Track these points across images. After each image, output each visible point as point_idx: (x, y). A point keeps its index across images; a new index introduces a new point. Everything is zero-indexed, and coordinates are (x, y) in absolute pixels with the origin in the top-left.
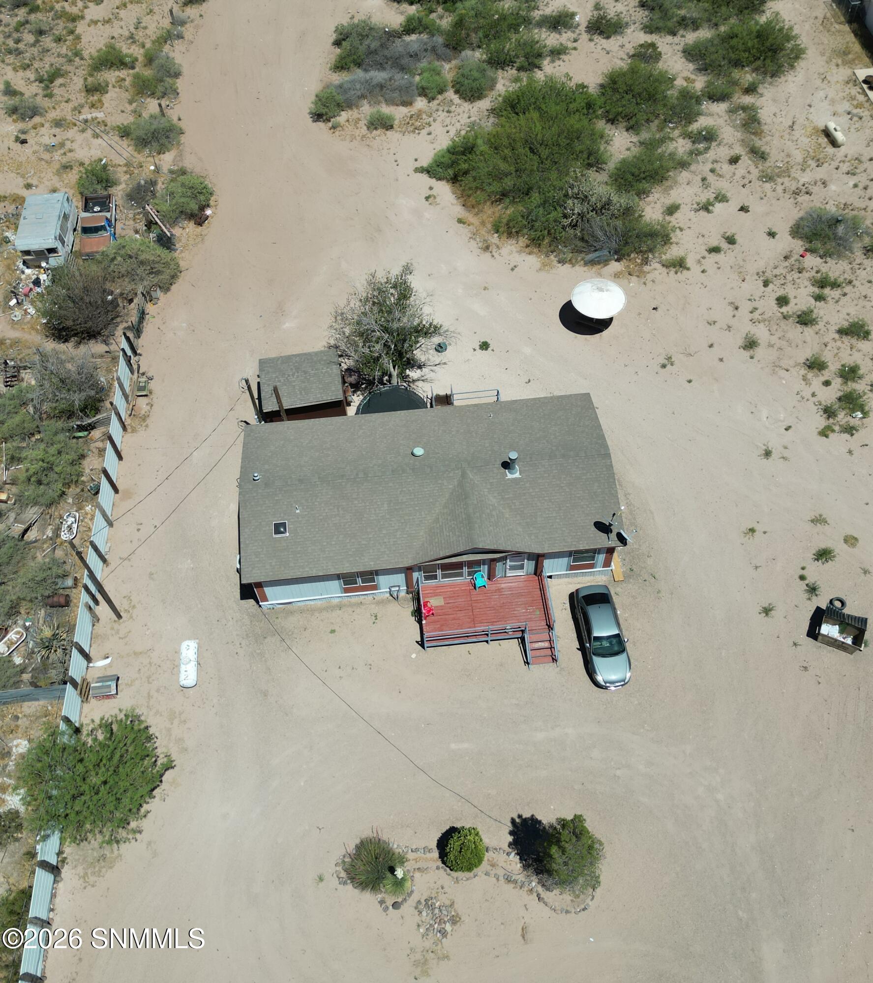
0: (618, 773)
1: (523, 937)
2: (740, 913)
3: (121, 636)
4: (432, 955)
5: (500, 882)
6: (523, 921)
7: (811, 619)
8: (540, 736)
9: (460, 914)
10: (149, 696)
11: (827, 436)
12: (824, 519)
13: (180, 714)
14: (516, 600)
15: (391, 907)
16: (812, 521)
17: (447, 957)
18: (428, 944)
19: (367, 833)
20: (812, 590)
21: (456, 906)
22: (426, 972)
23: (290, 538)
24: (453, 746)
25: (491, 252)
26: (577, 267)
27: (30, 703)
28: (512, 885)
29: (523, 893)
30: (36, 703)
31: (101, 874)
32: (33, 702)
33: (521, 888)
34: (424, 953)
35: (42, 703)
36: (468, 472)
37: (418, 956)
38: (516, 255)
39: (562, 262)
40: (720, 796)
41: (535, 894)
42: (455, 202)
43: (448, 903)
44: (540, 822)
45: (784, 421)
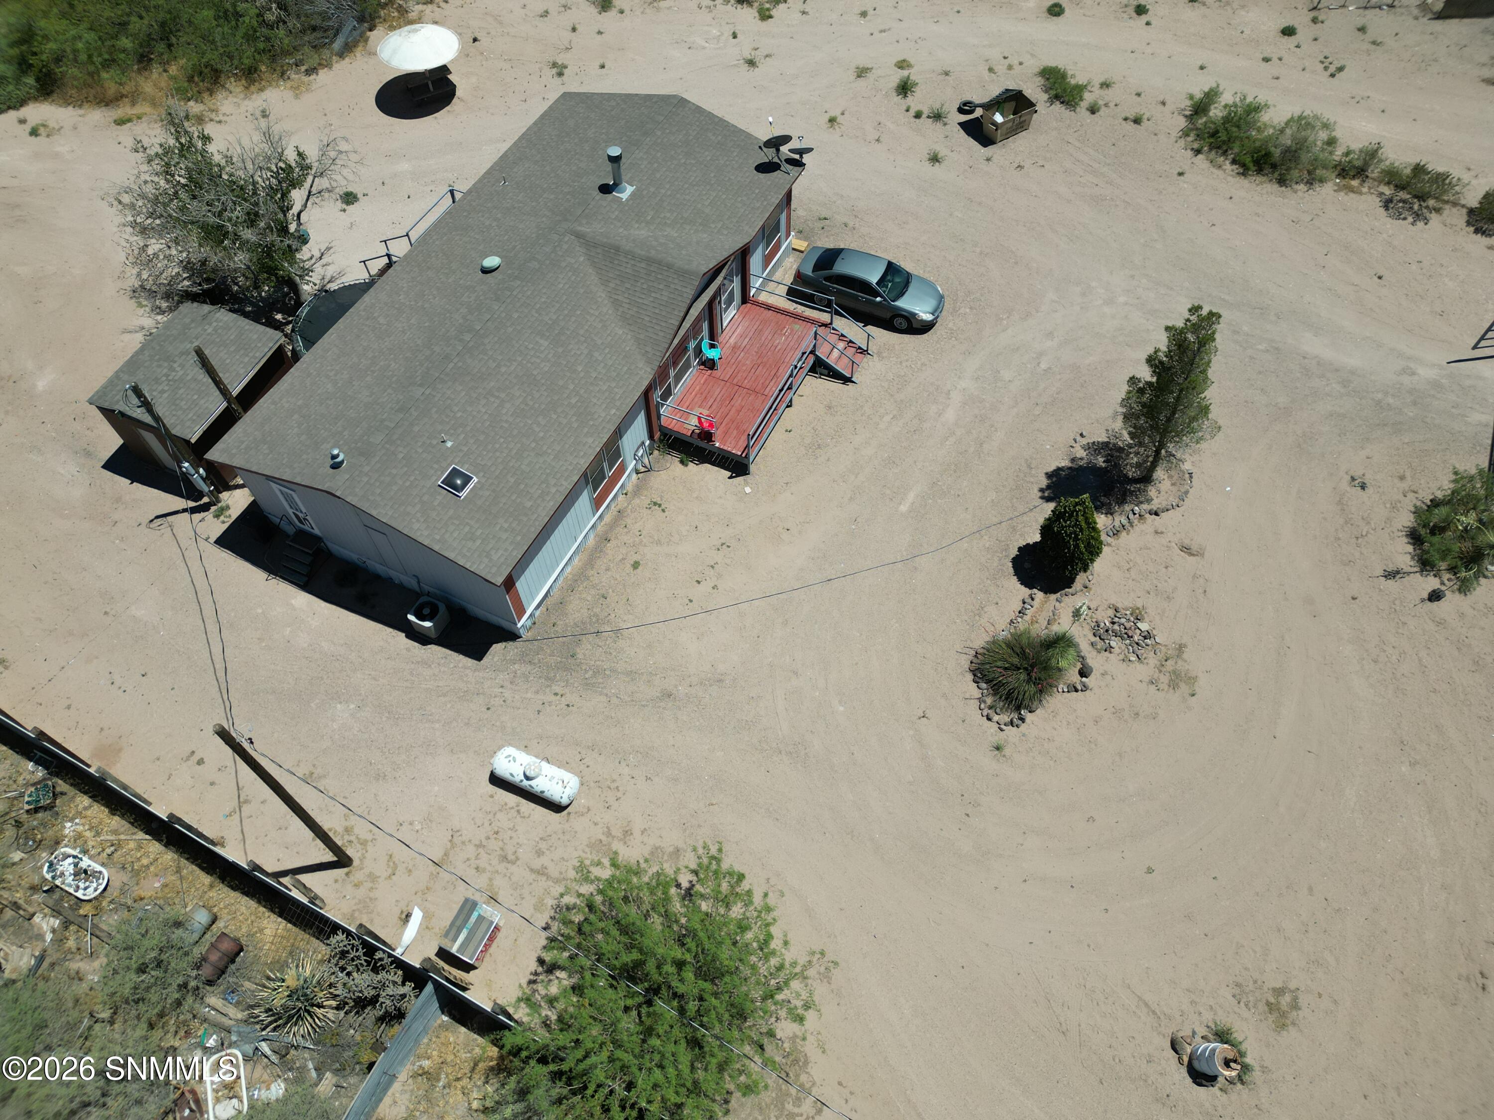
0: (1043, 366)
1: (1193, 555)
2: (1260, 347)
3: (386, 874)
4: (1169, 663)
5: (1113, 544)
6: (1174, 544)
7: (968, 134)
8: (950, 415)
9: (1131, 605)
10: (541, 872)
11: (771, 17)
12: (863, 68)
13: (609, 834)
14: (763, 339)
15: (1084, 679)
16: (859, 76)
17: (1181, 648)
18: (1152, 660)
19: (965, 662)
20: (937, 116)
21: (1119, 605)
22: (1190, 678)
23: (483, 480)
24: (903, 508)
25: (211, 120)
26: (336, 66)
27: (387, 1100)
28: (1124, 534)
29: (1139, 527)
30: (396, 1086)
31: (807, 1086)
32: (390, 1093)
33: (1132, 526)
34: (1163, 669)
35: (403, 1076)
36: (579, 228)
37: (1164, 679)
38: (246, 102)
39: (311, 71)
40: (1122, 299)
41: (1148, 515)
42: (81, 112)
43: (1111, 612)
44: (1059, 469)
45: (722, 34)
